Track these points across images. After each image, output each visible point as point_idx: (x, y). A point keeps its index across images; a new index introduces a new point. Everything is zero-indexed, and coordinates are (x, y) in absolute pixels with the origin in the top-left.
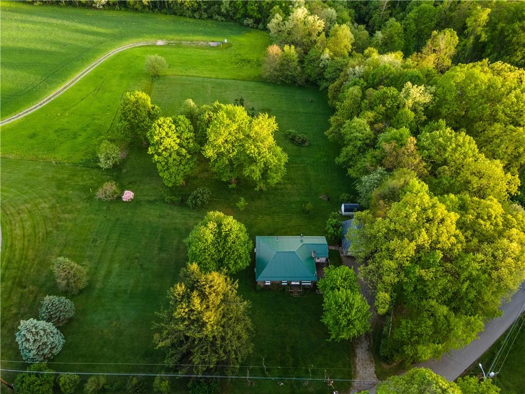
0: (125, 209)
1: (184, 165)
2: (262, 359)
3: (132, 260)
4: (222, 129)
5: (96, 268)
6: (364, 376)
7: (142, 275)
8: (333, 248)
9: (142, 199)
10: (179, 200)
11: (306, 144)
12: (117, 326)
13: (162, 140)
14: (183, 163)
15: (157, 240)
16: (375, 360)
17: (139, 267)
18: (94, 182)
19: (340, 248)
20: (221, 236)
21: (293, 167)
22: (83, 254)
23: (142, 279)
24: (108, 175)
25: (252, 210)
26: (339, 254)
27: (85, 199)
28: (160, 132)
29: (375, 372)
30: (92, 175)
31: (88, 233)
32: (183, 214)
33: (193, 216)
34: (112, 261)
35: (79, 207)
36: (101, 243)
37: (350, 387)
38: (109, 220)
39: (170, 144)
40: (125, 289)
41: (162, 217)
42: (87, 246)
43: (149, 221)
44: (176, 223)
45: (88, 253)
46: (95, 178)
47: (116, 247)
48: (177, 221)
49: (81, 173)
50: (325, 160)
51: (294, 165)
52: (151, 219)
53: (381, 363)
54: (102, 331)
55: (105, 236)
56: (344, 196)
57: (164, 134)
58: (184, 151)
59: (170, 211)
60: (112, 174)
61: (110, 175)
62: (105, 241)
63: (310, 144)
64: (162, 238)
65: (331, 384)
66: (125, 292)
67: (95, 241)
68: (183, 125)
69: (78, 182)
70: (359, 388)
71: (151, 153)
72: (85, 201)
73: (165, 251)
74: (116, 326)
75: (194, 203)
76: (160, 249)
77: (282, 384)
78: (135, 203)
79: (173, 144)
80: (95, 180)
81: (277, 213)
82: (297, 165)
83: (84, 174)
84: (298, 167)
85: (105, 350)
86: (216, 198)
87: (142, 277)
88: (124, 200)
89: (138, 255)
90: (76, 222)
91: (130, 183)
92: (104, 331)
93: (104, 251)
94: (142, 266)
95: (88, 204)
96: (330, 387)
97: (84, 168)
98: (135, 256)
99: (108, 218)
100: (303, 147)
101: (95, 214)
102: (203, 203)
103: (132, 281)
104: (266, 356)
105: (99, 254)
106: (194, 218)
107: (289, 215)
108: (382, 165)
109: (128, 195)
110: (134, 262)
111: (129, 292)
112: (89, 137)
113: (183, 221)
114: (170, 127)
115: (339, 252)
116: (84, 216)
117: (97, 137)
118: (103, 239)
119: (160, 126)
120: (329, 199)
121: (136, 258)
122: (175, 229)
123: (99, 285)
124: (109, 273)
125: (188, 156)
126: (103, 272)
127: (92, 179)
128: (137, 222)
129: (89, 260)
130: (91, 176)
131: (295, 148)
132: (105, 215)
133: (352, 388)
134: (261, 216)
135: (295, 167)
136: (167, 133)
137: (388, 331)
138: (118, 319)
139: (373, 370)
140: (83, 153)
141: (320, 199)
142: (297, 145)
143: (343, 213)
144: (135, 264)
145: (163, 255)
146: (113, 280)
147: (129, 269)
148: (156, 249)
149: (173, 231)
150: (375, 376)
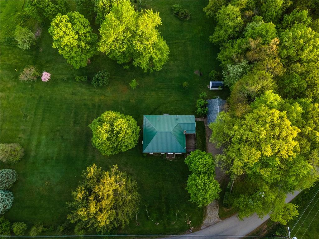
0: (45, 87)
1: (85, 54)
2: (146, 207)
3: (55, 132)
4: (112, 31)
5: (29, 139)
6: (211, 217)
7: (63, 144)
8: (200, 120)
9: (58, 78)
10: (86, 80)
11: (188, 19)
12: (49, 185)
13: (61, 39)
14: (85, 52)
15: (72, 115)
16: (219, 206)
17: (60, 138)
18: (18, 61)
19: (205, 119)
20: (113, 133)
21: (175, 43)
22: (18, 128)
23: (63, 148)
24: (28, 54)
25: (142, 86)
26: (204, 124)
27: (13, 78)
28: (57, 33)
29: (219, 214)
30: (15, 54)
31: (20, 109)
32: (90, 91)
33: (98, 93)
34: (40, 134)
35: (9, 86)
36: (30, 118)
37: (201, 224)
38: (34, 98)
39: (69, 41)
40: (52, 156)
41: (74, 94)
42: (20, 121)
43: (65, 98)
44: (85, 100)
45: (21, 127)
46: (18, 57)
47: (42, 121)
48: (86, 97)
49: (6, 52)
50: (202, 35)
51: (176, 41)
52: (66, 95)
53: (223, 208)
54: (39, 189)
55: (33, 112)
56: (213, 73)
57: (62, 34)
58: (83, 44)
59: (80, 89)
60: (31, 53)
61: (30, 54)
62: (33, 117)
63: (191, 19)
64: (75, 113)
65: (189, 223)
66: (52, 158)
67: (26, 116)
68: (78, 23)
69: (5, 61)
70: (206, 224)
71: (55, 48)
72: (13, 80)
73: (78, 124)
74: (47, 185)
75: (97, 84)
76: (75, 122)
77: (158, 224)
78: (53, 81)
79: (71, 41)
80: (19, 60)
81: (162, 88)
82: (179, 41)
83: (8, 54)
84: (180, 43)
85: (42, 202)
86: (114, 75)
87: (63, 146)
88: (43, 81)
89: (59, 127)
90: (9, 100)
91: (47, 62)
92: (40, 189)
93: (33, 125)
94: (62, 137)
95: (16, 83)
96: (189, 225)
97: (8, 47)
98: (57, 129)
99: (33, 96)
100: (185, 21)
101: (23, 93)
102: (104, 84)
103: (56, 150)
104: (148, 205)
105: (30, 128)
106: (98, 94)
107: (170, 91)
108: (245, 58)
109: (46, 76)
110: (57, 134)
111: (55, 158)
112: (8, 14)
113: (90, 97)
114: (67, 26)
115: (204, 123)
116: (14, 94)
117: (14, 14)
118: (32, 114)
119: (57, 25)
120: (201, 75)
121: (58, 131)
122: (85, 105)
123: (33, 154)
124: (39, 143)
125: (88, 47)
126: (34, 143)
127: (15, 58)
128: (55, 99)
129: (23, 133)
130: (15, 56)
131: (178, 22)
132: (31, 93)
133: (202, 225)
134: (148, 92)
135: (177, 43)
136: (65, 33)
137: (231, 186)
138: (49, 179)
139: (217, 212)
140: (5, 31)
141: (195, 75)
142: (180, 20)
143: (211, 88)
144: (57, 135)
145: (77, 128)
146: (43, 149)
147: (53, 139)
148: (72, 122)
149: (83, 107)
150: (218, 216)
